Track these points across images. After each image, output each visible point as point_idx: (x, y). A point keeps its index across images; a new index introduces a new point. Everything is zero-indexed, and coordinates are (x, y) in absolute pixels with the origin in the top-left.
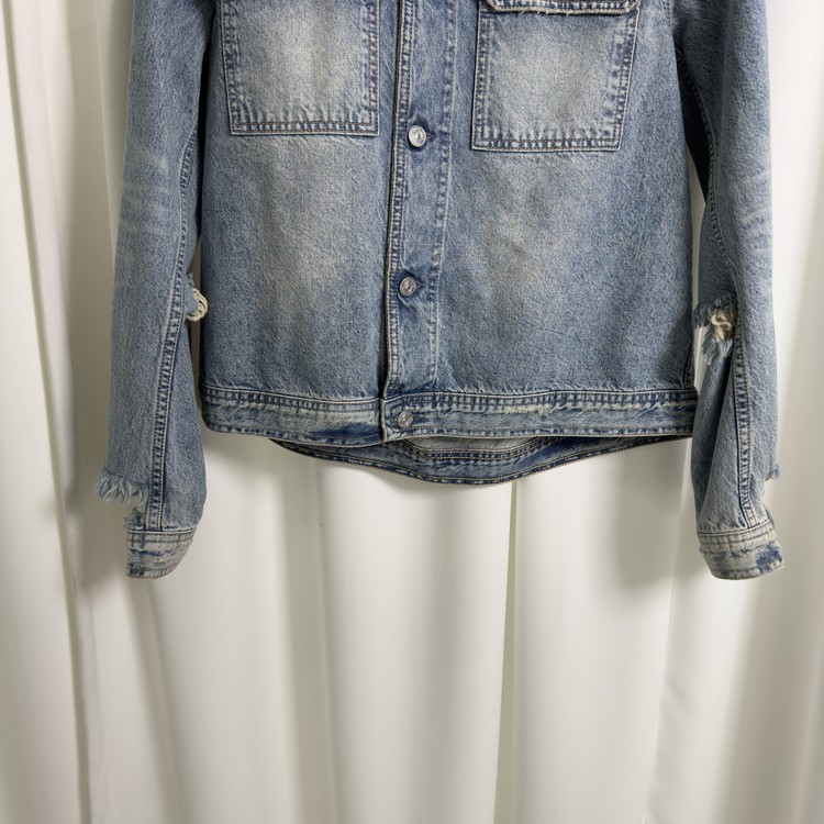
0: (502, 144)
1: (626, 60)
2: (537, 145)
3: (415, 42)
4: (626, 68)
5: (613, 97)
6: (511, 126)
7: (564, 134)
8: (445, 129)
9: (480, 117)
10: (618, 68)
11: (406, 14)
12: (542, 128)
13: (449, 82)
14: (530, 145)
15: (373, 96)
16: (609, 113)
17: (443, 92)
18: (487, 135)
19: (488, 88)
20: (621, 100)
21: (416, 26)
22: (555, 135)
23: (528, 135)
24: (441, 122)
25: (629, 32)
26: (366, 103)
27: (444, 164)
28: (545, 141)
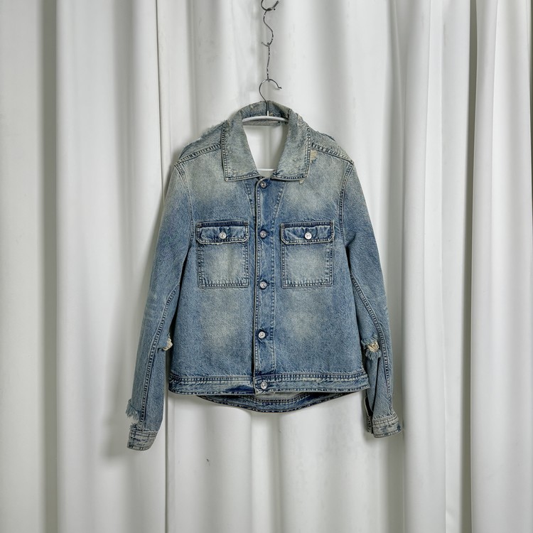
0: (292, 285)
1: (331, 256)
2: (304, 285)
3: (261, 256)
4: (331, 259)
5: (328, 268)
6: (295, 280)
7: (312, 281)
8: (273, 282)
9: (284, 277)
10: (329, 259)
11: (258, 248)
12: (305, 280)
13: (273, 267)
14: (302, 285)
15: (247, 274)
16: (327, 274)
17: (271, 270)
18: (287, 283)
19: (286, 268)
20: (331, 269)
21: (261, 251)
22: (310, 282)
23: (301, 282)
24: (271, 280)
25: (331, 248)
26: (245, 277)
27: (273, 293)
28: (307, 284)
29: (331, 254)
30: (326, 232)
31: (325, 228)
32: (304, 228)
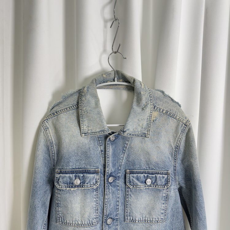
0: (133, 221)
1: (166, 200)
2: (143, 221)
3: (109, 198)
4: (166, 202)
5: (163, 209)
6: (135, 217)
7: (150, 219)
8: (117, 218)
9: (127, 214)
10: (164, 202)
11: (106, 192)
12: (144, 216)
13: (118, 206)
14: (141, 221)
15: (97, 214)
16: (162, 214)
17: (117, 209)
18: (129, 219)
19: (129, 207)
20: (166, 210)
21: (109, 194)
22: (148, 219)
23: (140, 219)
24: (116, 216)
25: (167, 193)
26: (95, 217)
27: (117, 226)
28: (145, 220)
29: (167, 198)
30: (164, 180)
31: (163, 177)
32: (146, 175)
